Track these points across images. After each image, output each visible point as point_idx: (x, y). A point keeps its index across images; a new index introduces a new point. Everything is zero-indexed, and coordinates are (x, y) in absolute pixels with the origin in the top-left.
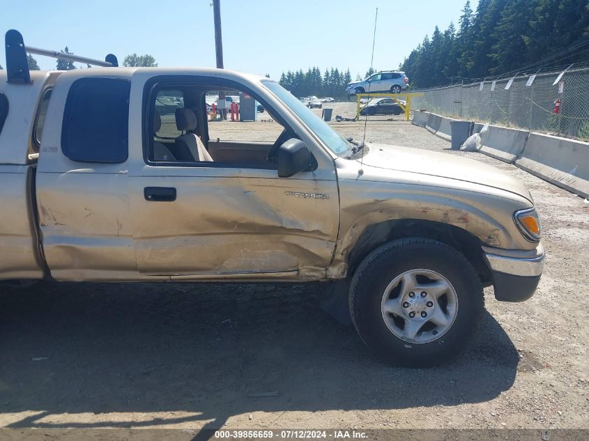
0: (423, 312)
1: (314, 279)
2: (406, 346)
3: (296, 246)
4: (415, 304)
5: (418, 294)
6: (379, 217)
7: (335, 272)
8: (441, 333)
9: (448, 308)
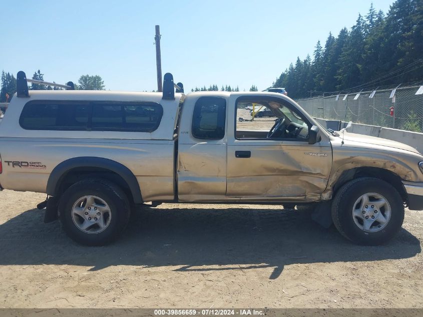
0: (372, 216)
1: (313, 200)
2: (366, 233)
3: (307, 182)
4: (368, 212)
5: (370, 206)
6: (350, 166)
7: (326, 196)
8: (383, 227)
9: (385, 213)
